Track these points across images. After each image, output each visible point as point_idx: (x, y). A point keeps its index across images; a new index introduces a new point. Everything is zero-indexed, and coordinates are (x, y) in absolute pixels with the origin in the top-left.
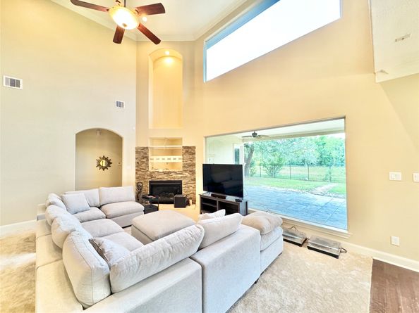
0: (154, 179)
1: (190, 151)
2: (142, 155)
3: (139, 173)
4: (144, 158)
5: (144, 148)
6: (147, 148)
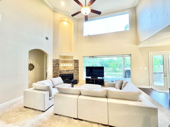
0: (62, 74)
1: (76, 62)
2: (56, 63)
3: (54, 71)
4: (57, 64)
5: (57, 60)
6: (59, 60)
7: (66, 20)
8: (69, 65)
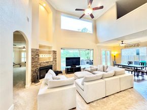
0: (42, 66)
1: (55, 52)
3: (33, 64)
4: (37, 55)
7: (44, 5)
8: (46, 57)
